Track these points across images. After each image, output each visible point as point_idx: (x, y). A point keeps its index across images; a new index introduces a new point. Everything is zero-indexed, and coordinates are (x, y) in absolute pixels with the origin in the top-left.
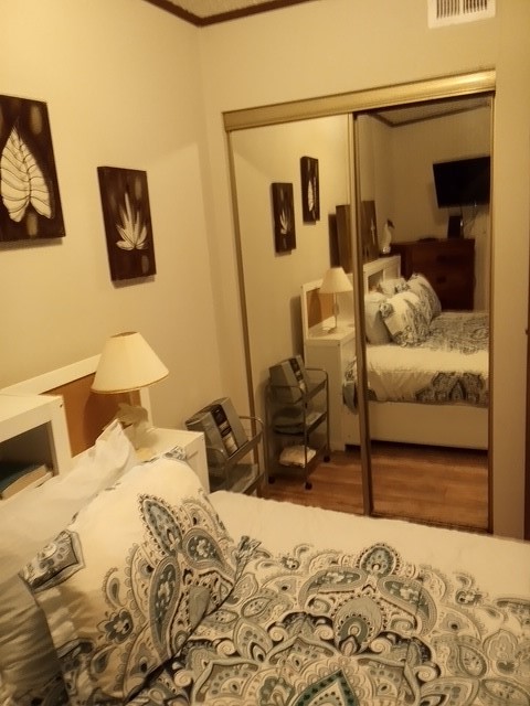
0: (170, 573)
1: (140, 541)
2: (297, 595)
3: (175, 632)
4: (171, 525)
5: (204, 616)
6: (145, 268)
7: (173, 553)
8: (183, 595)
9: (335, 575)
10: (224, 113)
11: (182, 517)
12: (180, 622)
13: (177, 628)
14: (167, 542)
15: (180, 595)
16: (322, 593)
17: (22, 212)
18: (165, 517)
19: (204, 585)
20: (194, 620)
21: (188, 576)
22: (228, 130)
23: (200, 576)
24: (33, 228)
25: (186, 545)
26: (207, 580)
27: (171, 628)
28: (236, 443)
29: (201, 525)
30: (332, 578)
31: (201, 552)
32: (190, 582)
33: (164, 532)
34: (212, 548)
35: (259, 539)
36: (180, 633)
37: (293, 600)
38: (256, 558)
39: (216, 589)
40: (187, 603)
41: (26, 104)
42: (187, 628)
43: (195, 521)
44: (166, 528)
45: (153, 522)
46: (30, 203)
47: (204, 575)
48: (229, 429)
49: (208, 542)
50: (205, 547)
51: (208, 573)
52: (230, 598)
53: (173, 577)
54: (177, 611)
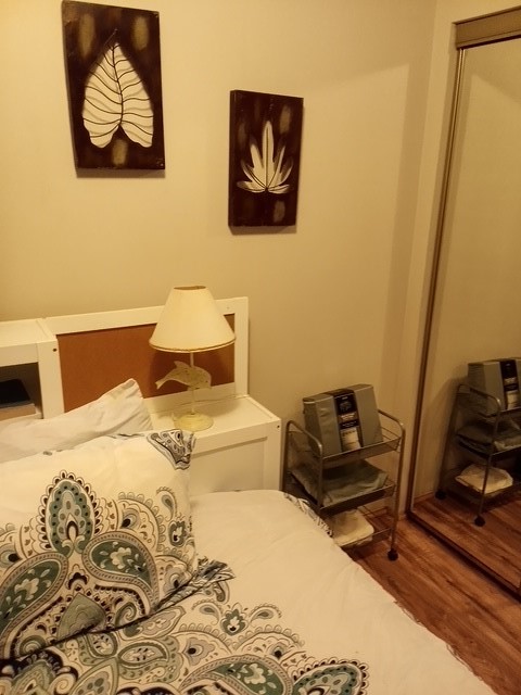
0: (47, 572)
1: (19, 523)
2: (192, 669)
3: (26, 635)
4: (80, 518)
5: (84, 632)
6: (277, 216)
7: (66, 551)
8: (60, 599)
9: (260, 671)
10: (457, 24)
11: (105, 514)
12: (41, 627)
13: (31, 631)
14: (62, 536)
15: (55, 598)
16: (218, 686)
17: (109, 138)
18: (75, 507)
19: (97, 599)
20: (63, 632)
21: (78, 582)
22: (461, 46)
23: (97, 587)
24: (120, 156)
25: (92, 547)
26: (103, 595)
27: (24, 628)
28: (361, 441)
29: (136, 531)
30: (251, 673)
31: (116, 560)
32: (78, 589)
33: (63, 524)
34: (141, 561)
35: (235, 572)
36: (32, 638)
37: (183, 671)
38: (208, 593)
39: (115, 610)
40: (63, 610)
41: (130, 14)
42: (47, 637)
43: (126, 523)
44: (71, 519)
45: (55, 507)
46: (120, 128)
47: (103, 588)
48: (356, 423)
49: (134, 552)
50: (125, 557)
51: (109, 589)
52: (132, 627)
53: (52, 576)
54: (43, 614)
